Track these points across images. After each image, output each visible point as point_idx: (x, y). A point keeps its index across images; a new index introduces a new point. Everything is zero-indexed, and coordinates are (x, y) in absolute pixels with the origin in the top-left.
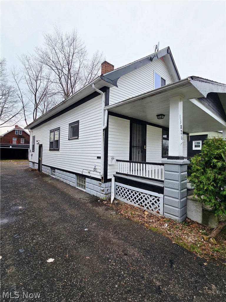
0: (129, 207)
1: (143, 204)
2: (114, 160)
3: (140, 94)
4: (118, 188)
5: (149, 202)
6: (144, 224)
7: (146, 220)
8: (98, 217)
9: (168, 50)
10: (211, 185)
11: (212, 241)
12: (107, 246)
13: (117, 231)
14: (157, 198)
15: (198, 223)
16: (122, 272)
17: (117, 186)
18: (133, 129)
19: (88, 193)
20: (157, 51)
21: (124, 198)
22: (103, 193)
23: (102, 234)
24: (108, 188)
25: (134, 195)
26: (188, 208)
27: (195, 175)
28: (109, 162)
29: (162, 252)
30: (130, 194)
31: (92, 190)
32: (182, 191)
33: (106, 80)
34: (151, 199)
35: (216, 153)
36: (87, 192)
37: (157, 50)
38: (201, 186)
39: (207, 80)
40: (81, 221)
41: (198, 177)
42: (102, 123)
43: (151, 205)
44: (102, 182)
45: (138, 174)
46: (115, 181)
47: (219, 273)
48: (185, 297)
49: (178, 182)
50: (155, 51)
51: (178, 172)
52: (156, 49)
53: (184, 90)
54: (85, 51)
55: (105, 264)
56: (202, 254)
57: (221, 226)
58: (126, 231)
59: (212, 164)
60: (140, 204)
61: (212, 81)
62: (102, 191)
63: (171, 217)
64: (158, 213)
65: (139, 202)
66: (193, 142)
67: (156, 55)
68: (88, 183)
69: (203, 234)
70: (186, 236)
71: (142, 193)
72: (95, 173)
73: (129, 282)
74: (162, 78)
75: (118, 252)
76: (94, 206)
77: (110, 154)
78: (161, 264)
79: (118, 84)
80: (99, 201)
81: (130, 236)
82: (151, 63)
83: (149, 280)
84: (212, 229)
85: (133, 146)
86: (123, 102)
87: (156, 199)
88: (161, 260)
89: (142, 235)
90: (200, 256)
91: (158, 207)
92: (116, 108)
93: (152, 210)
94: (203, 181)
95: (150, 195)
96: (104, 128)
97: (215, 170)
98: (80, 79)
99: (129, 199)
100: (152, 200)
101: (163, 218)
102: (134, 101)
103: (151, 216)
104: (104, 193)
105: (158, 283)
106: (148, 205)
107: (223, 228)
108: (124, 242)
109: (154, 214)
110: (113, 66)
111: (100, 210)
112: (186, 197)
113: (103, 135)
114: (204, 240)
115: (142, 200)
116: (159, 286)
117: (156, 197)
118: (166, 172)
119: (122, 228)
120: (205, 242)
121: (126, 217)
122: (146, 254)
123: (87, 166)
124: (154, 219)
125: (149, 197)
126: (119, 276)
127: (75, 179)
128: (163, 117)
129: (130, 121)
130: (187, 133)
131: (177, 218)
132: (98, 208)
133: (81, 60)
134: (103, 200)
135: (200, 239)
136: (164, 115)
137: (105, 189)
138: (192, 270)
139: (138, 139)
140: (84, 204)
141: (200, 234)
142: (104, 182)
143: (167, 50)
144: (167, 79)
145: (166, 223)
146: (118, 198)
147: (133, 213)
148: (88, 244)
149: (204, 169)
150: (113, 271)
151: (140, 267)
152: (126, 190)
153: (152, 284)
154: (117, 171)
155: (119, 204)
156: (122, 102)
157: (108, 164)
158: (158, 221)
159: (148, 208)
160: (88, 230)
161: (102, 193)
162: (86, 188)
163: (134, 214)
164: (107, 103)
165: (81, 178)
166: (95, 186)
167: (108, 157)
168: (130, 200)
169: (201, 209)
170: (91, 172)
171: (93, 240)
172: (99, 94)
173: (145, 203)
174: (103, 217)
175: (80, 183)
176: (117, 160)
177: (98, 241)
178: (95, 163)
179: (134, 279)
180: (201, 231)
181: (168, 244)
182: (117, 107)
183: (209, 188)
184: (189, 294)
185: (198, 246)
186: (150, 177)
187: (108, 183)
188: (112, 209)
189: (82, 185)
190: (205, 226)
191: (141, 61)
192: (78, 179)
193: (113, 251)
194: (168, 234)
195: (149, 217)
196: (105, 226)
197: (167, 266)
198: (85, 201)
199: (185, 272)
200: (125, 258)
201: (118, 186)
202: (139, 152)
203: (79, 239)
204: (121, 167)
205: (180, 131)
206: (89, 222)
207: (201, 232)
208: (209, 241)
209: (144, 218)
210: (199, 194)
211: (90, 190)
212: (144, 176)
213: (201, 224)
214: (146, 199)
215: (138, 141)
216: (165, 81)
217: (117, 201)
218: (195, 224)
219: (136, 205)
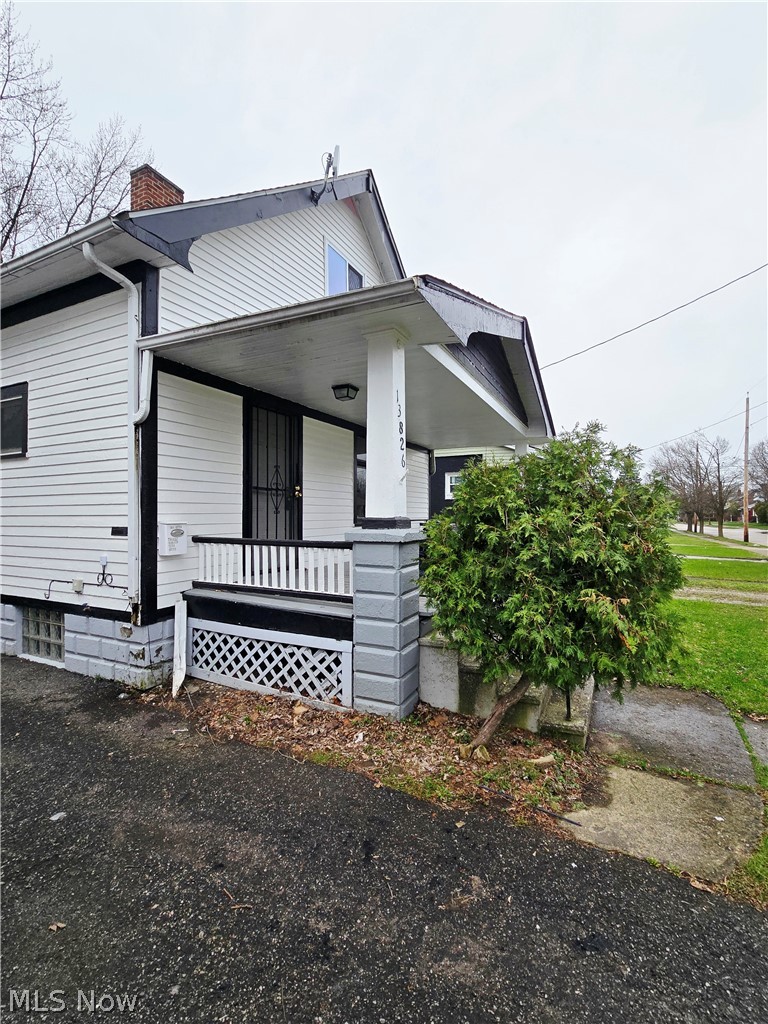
0: (241, 699)
1: (290, 682)
2: (184, 541)
3: (275, 307)
4: (199, 640)
5: (310, 673)
6: (289, 746)
7: (296, 734)
8: (116, 756)
9: (368, 180)
10: (475, 598)
11: (480, 755)
12: (145, 857)
13: (189, 794)
14: (334, 656)
15: (448, 713)
16: (202, 933)
17: (197, 630)
18: (255, 427)
19: (75, 674)
20: (330, 175)
21: (223, 673)
22: (140, 662)
23: (128, 816)
24: (160, 644)
25: (257, 656)
26: (423, 673)
27: (435, 574)
28: (163, 547)
29: (341, 825)
30: (244, 653)
31: (92, 660)
32: (404, 624)
33: (142, 234)
34: (314, 660)
35: (485, 507)
36: (72, 670)
37: (331, 170)
38: (451, 603)
39: (468, 294)
40: (35, 786)
41: (440, 578)
42: (131, 397)
43: (316, 682)
44: (135, 624)
45: (270, 583)
46: (188, 616)
47: (492, 839)
48: (400, 937)
49: (393, 598)
50: (327, 172)
51: (392, 567)
52: (329, 166)
53: (407, 313)
54: (58, 102)
55: (134, 927)
56: (454, 799)
57: (502, 710)
58: (227, 785)
59: (476, 539)
60: (280, 683)
61: (482, 300)
62: (136, 656)
63: (377, 708)
64: (337, 701)
65: (276, 677)
66: (446, 475)
67: (330, 187)
68: (72, 635)
69: (458, 741)
70: (415, 759)
71: (285, 646)
72: (104, 591)
73: (224, 960)
74: (350, 266)
75: (190, 868)
76: (99, 720)
77: (164, 517)
78: (335, 864)
79: (191, 258)
80: (122, 696)
81: (239, 799)
82: (313, 208)
83: (294, 927)
84: (481, 723)
85: (257, 488)
86: (211, 329)
87: (330, 659)
88: (338, 850)
89: (280, 787)
90: (449, 805)
91: (335, 684)
92: (186, 347)
93: (319, 697)
94: (455, 587)
95: (310, 648)
96: (137, 419)
97: (485, 554)
98: (37, 213)
99: (243, 670)
100: (318, 665)
101: (352, 718)
102: (251, 330)
103: (313, 716)
104: (146, 663)
105: (323, 927)
106: (305, 683)
107: (506, 713)
108: (216, 824)
109: (325, 709)
110: (180, 192)
111: (126, 729)
112: (417, 639)
113: (137, 446)
114: (460, 758)
115: (287, 668)
116: (325, 936)
117: (330, 653)
118: (359, 569)
119: (210, 777)
120: (462, 763)
121: (226, 737)
122: (289, 846)
123: (68, 565)
124: (323, 726)
125: (308, 654)
126: (187, 951)
127: (12, 624)
128: (352, 393)
129: (241, 398)
130: (425, 449)
131: (392, 708)
132: (119, 722)
133: (42, 136)
134: (142, 691)
135: (451, 758)
136: (356, 389)
137: (147, 648)
138: (425, 853)
139: (272, 464)
140: (57, 717)
141: (453, 741)
142: (144, 624)
143: (364, 180)
144: (367, 274)
145: (359, 729)
146: (203, 673)
147: (255, 717)
148: (61, 870)
149: (458, 553)
150: (164, 940)
151: (267, 894)
152: (231, 642)
153: (305, 936)
154: (195, 579)
155: (204, 695)
156: (208, 326)
157: (160, 553)
158: (337, 727)
159: (304, 693)
160: (68, 818)
161: (137, 666)
162: (67, 655)
163: (256, 723)
164: (150, 324)
165: (41, 618)
166: (104, 640)
167: (156, 526)
168: (246, 675)
169: (456, 670)
170: (87, 590)
171: (89, 851)
172: (115, 286)
173: (294, 678)
174: (135, 754)
175: (37, 637)
176: (196, 540)
177: (111, 846)
178: (105, 554)
179: (243, 943)
180: (454, 734)
181: (363, 793)
182: (190, 346)
183: (470, 606)
184: (410, 925)
185: (445, 778)
186: (312, 590)
187: (159, 624)
188: (174, 720)
189: (49, 645)
190: (464, 718)
191: (280, 196)
192: (26, 622)
193: (171, 867)
194: (363, 764)
195: (307, 723)
196: (144, 786)
197: (354, 863)
198: (61, 704)
199: (406, 865)
200: (217, 878)
201: (200, 633)
202: (277, 509)
203: (19, 861)
204: (212, 562)
205: (397, 440)
206: (74, 785)
207: (453, 738)
208: (471, 759)
209: (292, 727)
210: (444, 626)
211: (85, 659)
212: (292, 587)
213: (455, 714)
214: (298, 664)
215: (272, 470)
216: (360, 277)
217: (195, 685)
218: (440, 718)
219: (267, 689)
